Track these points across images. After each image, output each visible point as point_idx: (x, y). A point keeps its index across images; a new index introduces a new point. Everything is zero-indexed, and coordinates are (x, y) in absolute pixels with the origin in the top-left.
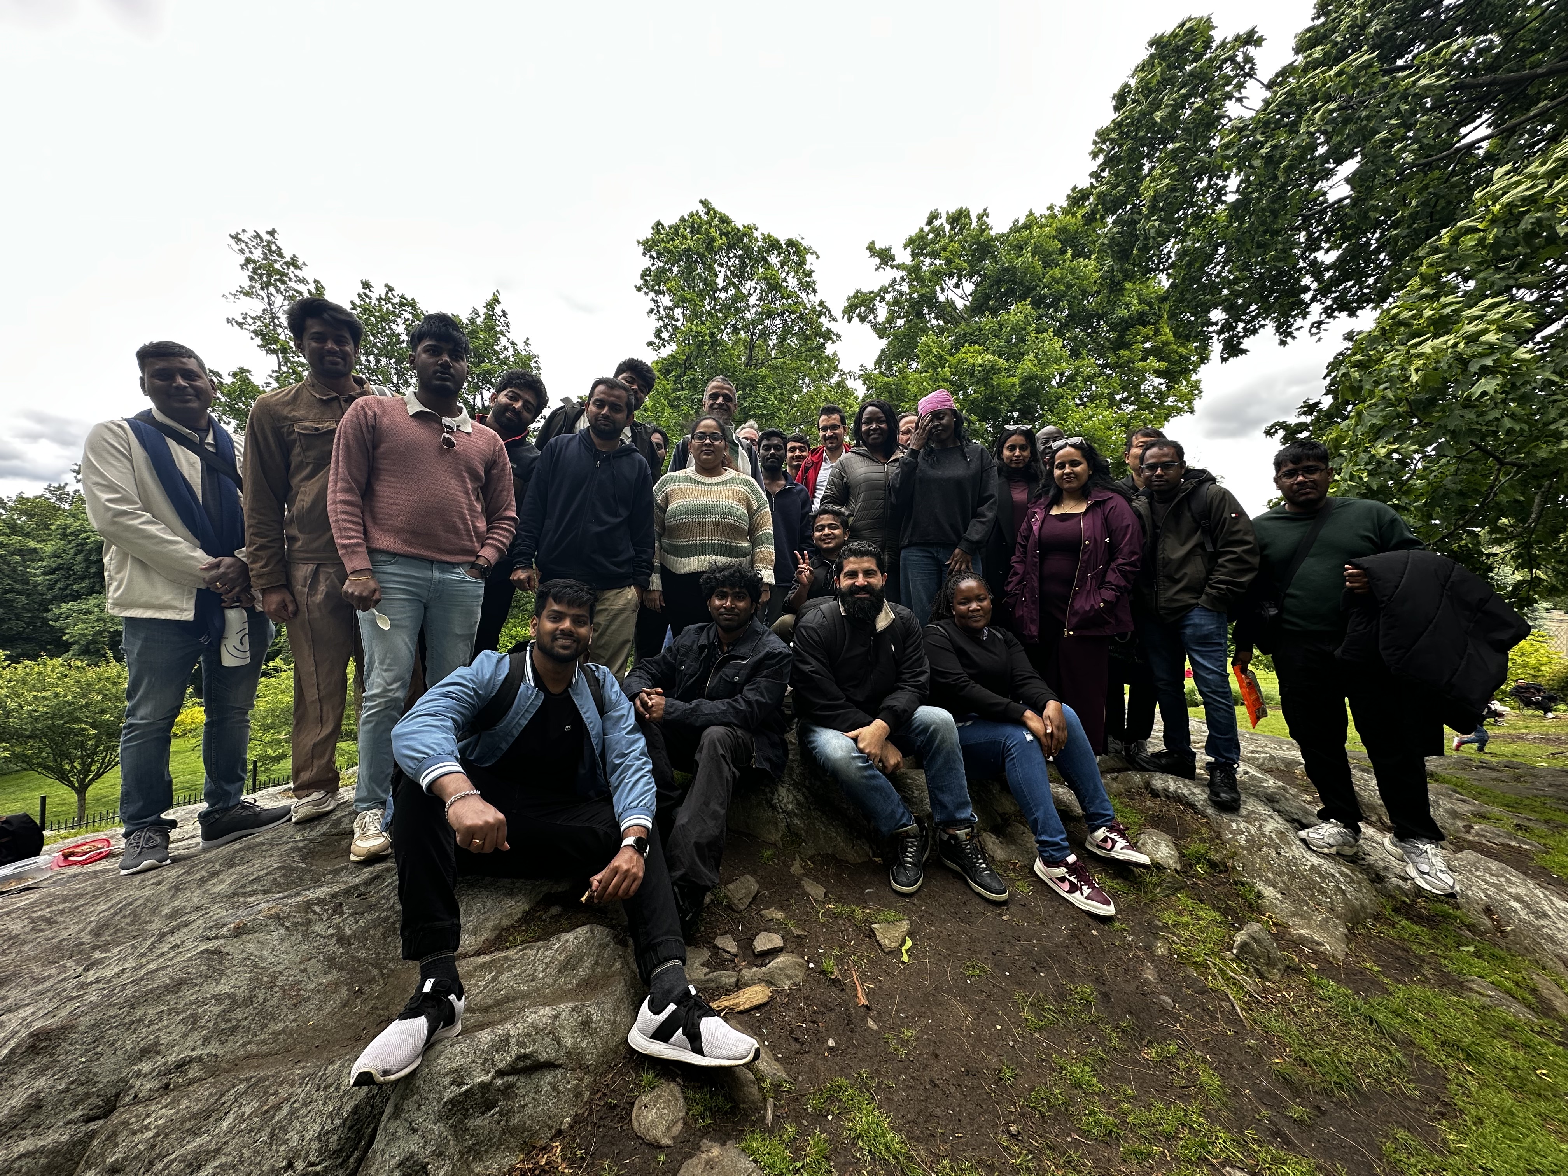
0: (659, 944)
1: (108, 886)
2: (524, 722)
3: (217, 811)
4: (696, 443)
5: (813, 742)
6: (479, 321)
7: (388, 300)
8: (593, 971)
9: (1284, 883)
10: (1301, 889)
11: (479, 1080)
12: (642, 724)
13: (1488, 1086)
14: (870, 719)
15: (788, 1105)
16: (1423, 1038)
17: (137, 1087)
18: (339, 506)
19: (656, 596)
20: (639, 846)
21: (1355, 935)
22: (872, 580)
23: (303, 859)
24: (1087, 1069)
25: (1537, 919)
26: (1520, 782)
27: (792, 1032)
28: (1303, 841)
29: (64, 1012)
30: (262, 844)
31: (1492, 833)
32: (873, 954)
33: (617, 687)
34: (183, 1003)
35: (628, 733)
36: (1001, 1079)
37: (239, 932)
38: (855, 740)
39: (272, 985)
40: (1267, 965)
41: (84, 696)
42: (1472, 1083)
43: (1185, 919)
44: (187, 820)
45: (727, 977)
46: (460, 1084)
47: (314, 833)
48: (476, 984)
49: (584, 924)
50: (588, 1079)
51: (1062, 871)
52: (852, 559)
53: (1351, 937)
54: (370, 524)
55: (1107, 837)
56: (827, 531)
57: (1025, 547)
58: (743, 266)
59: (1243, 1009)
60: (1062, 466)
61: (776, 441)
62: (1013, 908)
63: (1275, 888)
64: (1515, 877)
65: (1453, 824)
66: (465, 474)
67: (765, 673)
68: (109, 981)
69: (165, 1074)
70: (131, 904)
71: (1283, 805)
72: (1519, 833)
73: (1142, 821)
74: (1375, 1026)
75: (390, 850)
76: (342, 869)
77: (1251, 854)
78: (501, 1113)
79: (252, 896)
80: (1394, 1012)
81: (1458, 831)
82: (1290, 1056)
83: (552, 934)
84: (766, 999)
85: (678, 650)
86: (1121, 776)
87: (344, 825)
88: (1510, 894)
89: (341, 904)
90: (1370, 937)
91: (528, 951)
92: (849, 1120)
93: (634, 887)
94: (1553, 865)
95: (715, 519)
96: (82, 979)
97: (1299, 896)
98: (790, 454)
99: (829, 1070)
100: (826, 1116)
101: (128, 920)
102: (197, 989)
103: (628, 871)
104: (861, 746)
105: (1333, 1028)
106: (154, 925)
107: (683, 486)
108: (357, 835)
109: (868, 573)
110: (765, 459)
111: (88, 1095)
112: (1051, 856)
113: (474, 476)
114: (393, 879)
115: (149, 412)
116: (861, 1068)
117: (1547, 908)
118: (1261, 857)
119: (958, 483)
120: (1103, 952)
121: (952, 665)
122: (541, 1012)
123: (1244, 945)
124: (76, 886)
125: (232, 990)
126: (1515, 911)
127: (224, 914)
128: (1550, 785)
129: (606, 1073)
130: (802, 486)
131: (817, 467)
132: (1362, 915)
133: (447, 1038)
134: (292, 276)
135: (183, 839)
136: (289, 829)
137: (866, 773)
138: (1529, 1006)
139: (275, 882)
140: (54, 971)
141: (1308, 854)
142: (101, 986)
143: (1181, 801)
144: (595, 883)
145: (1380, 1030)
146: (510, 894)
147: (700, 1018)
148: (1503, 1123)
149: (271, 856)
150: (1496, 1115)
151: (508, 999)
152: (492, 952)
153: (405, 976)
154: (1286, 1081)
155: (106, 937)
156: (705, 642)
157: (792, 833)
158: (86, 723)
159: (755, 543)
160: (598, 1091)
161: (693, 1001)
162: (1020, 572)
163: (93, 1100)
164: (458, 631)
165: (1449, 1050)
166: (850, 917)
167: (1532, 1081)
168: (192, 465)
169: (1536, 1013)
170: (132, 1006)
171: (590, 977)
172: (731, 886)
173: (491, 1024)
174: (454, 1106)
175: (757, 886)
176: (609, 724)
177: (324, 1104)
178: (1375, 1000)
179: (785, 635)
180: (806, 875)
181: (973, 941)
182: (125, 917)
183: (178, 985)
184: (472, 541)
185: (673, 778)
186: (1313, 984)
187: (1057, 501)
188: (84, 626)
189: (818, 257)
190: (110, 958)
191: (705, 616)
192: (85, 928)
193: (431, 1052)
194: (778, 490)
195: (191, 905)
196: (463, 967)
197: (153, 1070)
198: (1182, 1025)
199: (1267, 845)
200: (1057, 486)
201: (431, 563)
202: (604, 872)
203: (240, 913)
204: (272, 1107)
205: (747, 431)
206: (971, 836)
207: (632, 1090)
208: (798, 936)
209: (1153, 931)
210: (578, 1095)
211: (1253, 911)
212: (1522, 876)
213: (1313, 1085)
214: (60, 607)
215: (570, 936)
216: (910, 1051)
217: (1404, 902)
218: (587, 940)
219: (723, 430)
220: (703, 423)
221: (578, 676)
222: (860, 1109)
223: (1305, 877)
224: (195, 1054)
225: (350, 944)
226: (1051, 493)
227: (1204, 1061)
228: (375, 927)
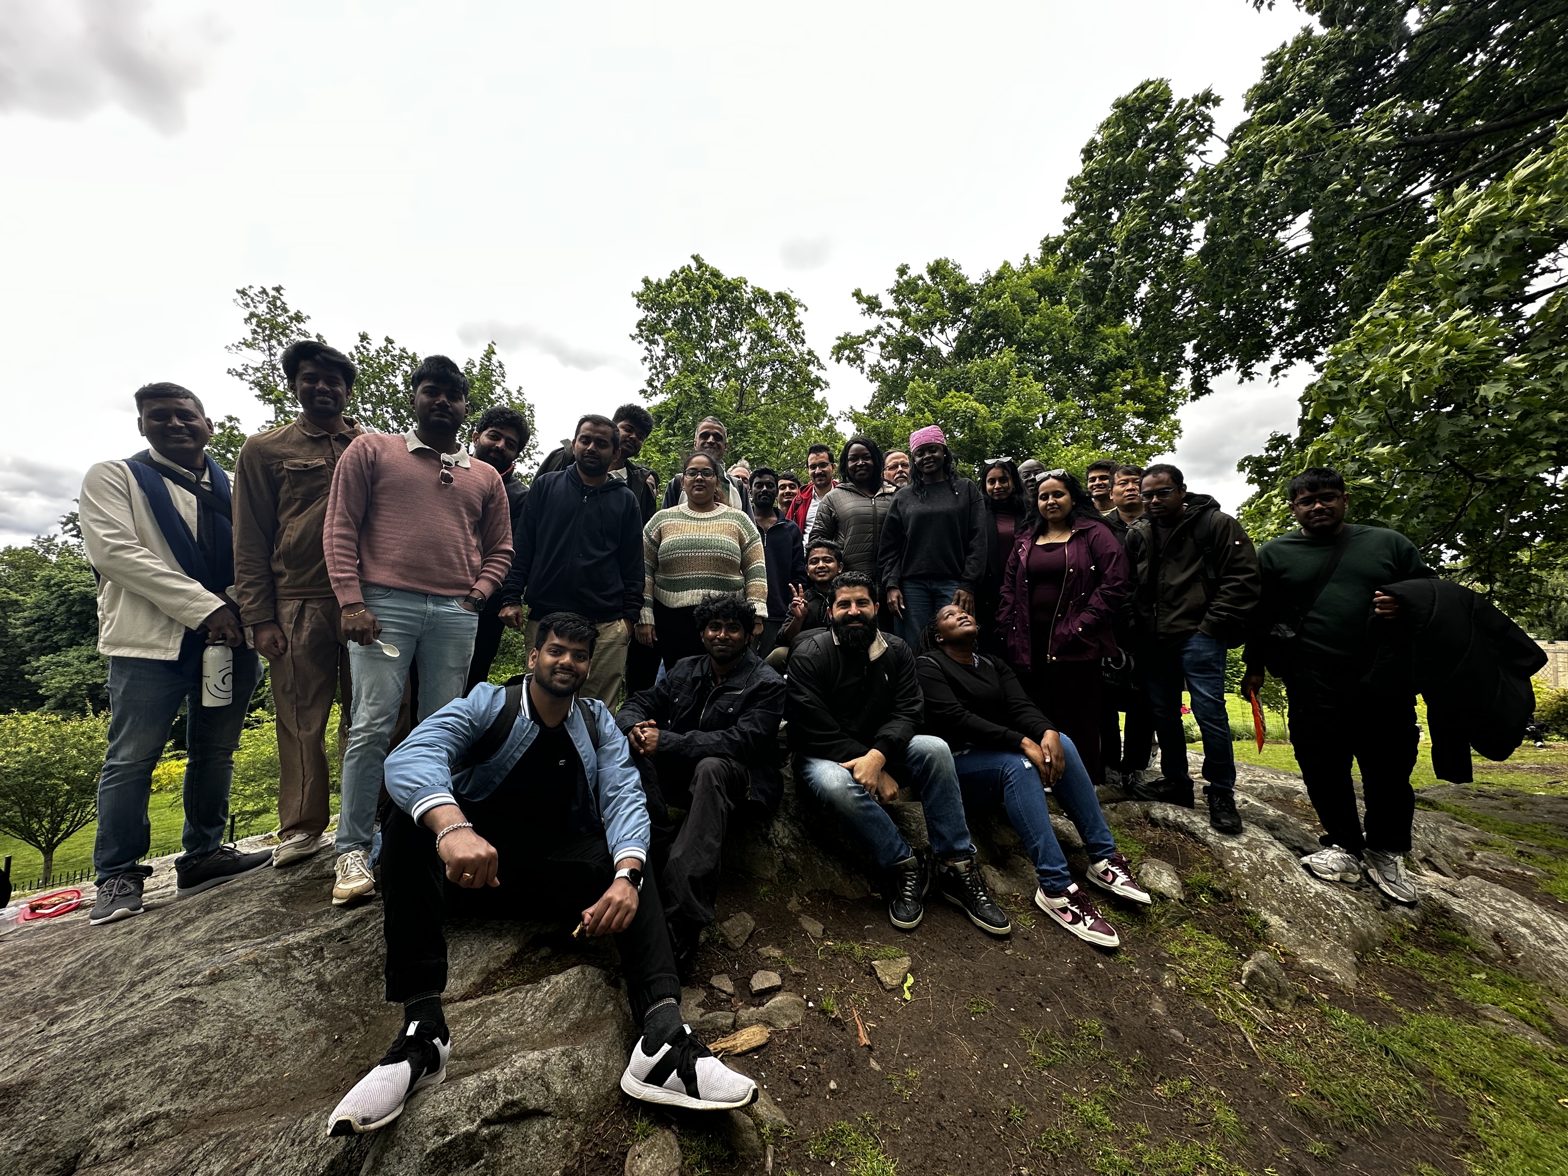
0: (653, 982)
1: (77, 936)
2: (519, 756)
3: (195, 857)
4: (688, 479)
5: (808, 773)
6: (475, 371)
7: (387, 351)
8: (584, 1014)
9: (1290, 911)
10: (1307, 917)
11: (464, 1129)
12: (636, 759)
13: (1510, 1117)
14: (864, 748)
15: (789, 1151)
16: (1441, 1068)
17: (99, 1146)
18: (335, 540)
19: (649, 630)
20: (634, 877)
21: (1364, 964)
22: (865, 609)
23: (284, 903)
24: (1098, 1107)
25: (1546, 944)
26: (1519, 809)
27: (791, 1074)
28: (1306, 867)
29: (25, 1067)
30: (241, 888)
31: (1496, 860)
32: (874, 992)
33: (612, 721)
34: (152, 1055)
35: (622, 766)
36: (1010, 1120)
37: (215, 979)
38: (851, 770)
39: (247, 1034)
40: (1278, 995)
41: (57, 751)
42: (1493, 1113)
43: (1192, 949)
44: (162, 869)
45: (724, 1018)
46: (445, 1134)
47: (296, 877)
48: (462, 1030)
49: (575, 965)
50: (578, 1128)
51: (1063, 901)
52: (844, 589)
53: (1360, 965)
54: (366, 557)
55: (1108, 870)
56: (821, 564)
57: (1013, 577)
58: (733, 318)
59: (1255, 1042)
60: (1045, 497)
61: (768, 478)
62: (1017, 942)
63: (1281, 916)
64: (1521, 902)
65: (1456, 852)
66: (463, 509)
67: (759, 703)
68: (75, 1033)
69: (129, 1132)
70: (100, 954)
71: (1284, 833)
72: (1522, 859)
73: (1143, 851)
74: (1391, 1057)
75: (373, 892)
76: (324, 913)
77: (1253, 881)
78: (486, 1166)
79: (228, 942)
80: (1409, 1041)
81: (1460, 859)
82: (1305, 1089)
83: (542, 976)
84: (764, 1041)
85: (671, 682)
86: (1120, 806)
87: (326, 869)
88: (1517, 920)
89: (322, 949)
90: (1380, 965)
91: (517, 994)
92: (853, 1166)
93: (628, 919)
94: (1559, 891)
95: (708, 553)
96: (45, 1033)
97: (1305, 924)
98: (781, 492)
99: (831, 1114)
100: (829, 1163)
101: (96, 972)
102: (167, 1039)
103: (621, 902)
104: (857, 776)
105: (1349, 1059)
106: (124, 975)
107: (675, 521)
108: (339, 879)
109: (860, 602)
110: (757, 496)
111: (46, 1157)
112: (1053, 885)
113: (472, 511)
114: (378, 922)
115: (147, 452)
116: (864, 1111)
117: (1555, 933)
118: (1264, 885)
119: (947, 516)
120: (1110, 985)
121: (947, 696)
122: (530, 1056)
123: (1252, 975)
124: (44, 938)
125: (205, 1040)
126: (1524, 937)
127: (199, 960)
128: (1550, 812)
129: (598, 1121)
130: (793, 522)
131: (806, 504)
132: (1371, 943)
133: (431, 1085)
134: (294, 329)
135: (157, 889)
136: (270, 874)
137: (863, 804)
138: (1546, 1034)
139: (253, 928)
140: (15, 1026)
141: (1312, 882)
142: (65, 1038)
143: (1181, 830)
144: (587, 917)
145: (1397, 1061)
146: (498, 936)
147: (695, 1058)
148: (1529, 1156)
149: (251, 901)
150: (1521, 1147)
151: (496, 1044)
152: (479, 997)
153: (387, 1023)
154: (1304, 1115)
155: (73, 989)
156: (699, 674)
157: (788, 868)
158: (59, 779)
159: (748, 576)
160: (589, 1141)
161: (687, 1041)
162: (1011, 602)
163: (51, 1163)
164: (452, 664)
165: (1468, 1080)
166: (849, 955)
167: (1555, 1111)
168: (188, 504)
169: (1553, 1040)
170: (98, 1059)
171: (581, 1020)
172: (726, 924)
173: (477, 1070)
174: (437, 1158)
175: (753, 923)
176: (603, 757)
177: (298, 1161)
178: (1389, 1030)
179: (779, 666)
180: (804, 912)
181: (976, 977)
182: (93, 968)
183: (148, 1036)
184: (467, 575)
185: (666, 812)
186: (1325, 1014)
187: (1043, 531)
188: (62, 679)
189: (806, 310)
190: (76, 1011)
191: (698, 647)
192: (51, 981)
193: (414, 1100)
194: (770, 526)
195: (164, 953)
196: (449, 1012)
197: (117, 1128)
198: (1194, 1060)
199: (1269, 872)
200: (1042, 517)
201: (426, 596)
202: (596, 905)
203: (216, 959)
204: (243, 1165)
205: (740, 470)
206: (971, 868)
207: (625, 1139)
208: (797, 975)
209: (1160, 963)
210: (568, 1145)
211: (1260, 941)
212: (1527, 901)
213: (1332, 1119)
214: (38, 660)
215: (560, 978)
216: (914, 1092)
217: (1412, 929)
218: (578, 982)
219: (715, 466)
220: (695, 459)
221: (573, 710)
222: (864, 1154)
223: (1310, 905)
224: (162, 1109)
225: (330, 991)
226: (1037, 524)
227: (1219, 1097)
228: (357, 972)
